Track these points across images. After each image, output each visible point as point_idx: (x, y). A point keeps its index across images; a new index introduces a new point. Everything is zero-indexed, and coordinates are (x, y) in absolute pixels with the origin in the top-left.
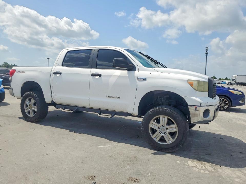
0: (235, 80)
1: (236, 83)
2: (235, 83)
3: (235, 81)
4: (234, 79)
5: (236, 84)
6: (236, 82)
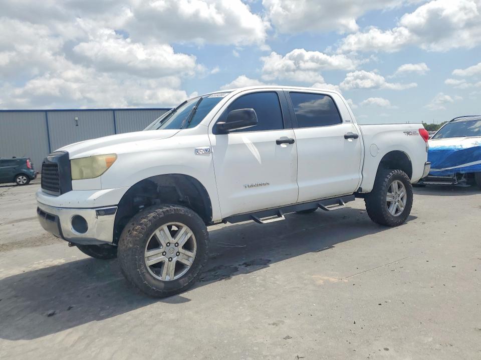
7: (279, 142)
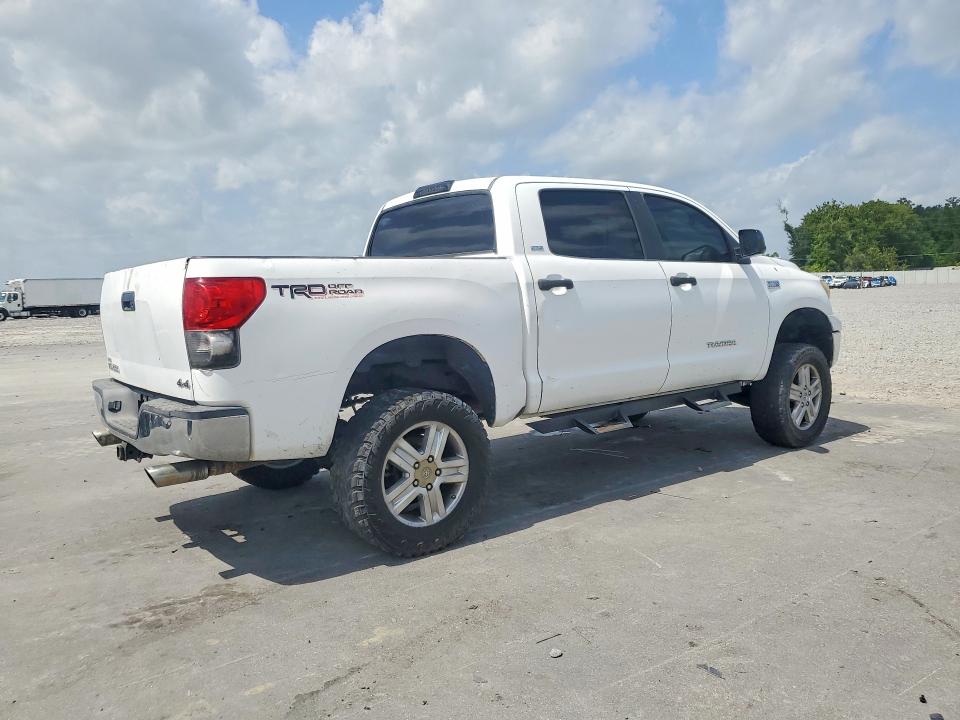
0: (20, 297)
1: (24, 310)
2: (20, 308)
3: (19, 301)
4: (15, 297)
5: (25, 314)
6: (25, 306)
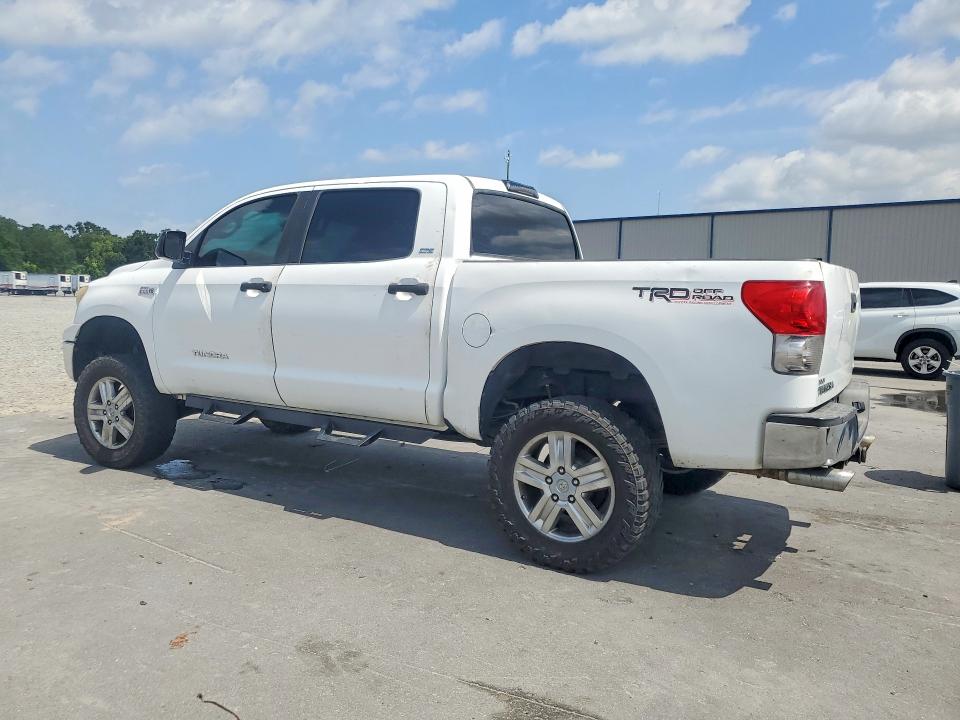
7: (245, 287)
